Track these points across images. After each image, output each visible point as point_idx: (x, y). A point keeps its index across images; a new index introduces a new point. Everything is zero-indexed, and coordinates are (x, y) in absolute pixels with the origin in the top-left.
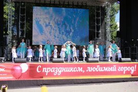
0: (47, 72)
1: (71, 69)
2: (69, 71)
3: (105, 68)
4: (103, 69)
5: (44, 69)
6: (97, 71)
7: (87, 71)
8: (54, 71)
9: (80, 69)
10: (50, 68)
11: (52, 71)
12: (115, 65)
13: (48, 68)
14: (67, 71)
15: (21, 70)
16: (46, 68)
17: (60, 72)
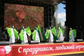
0: (27, 52)
1: (45, 49)
2: (43, 50)
3: (67, 47)
4: (66, 48)
5: (24, 49)
6: (62, 49)
7: (56, 49)
8: (32, 51)
9: (51, 49)
10: (29, 49)
11: (30, 51)
12: (73, 44)
13: (27, 49)
14: (41, 50)
15: (5, 52)
16: (25, 49)
17: (37, 51)
